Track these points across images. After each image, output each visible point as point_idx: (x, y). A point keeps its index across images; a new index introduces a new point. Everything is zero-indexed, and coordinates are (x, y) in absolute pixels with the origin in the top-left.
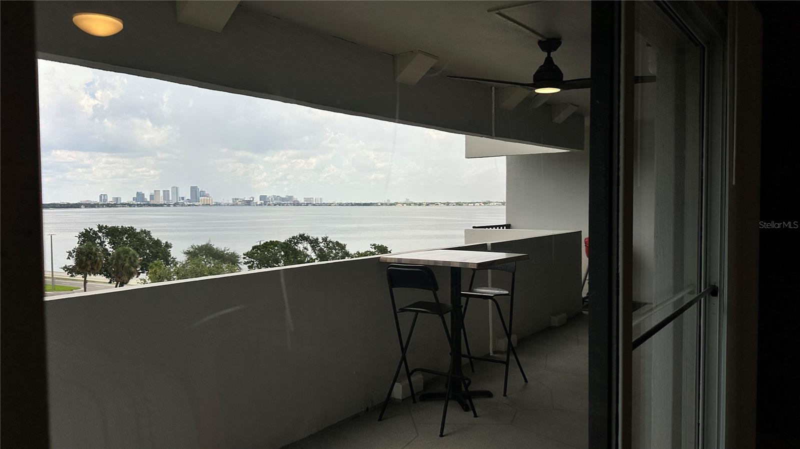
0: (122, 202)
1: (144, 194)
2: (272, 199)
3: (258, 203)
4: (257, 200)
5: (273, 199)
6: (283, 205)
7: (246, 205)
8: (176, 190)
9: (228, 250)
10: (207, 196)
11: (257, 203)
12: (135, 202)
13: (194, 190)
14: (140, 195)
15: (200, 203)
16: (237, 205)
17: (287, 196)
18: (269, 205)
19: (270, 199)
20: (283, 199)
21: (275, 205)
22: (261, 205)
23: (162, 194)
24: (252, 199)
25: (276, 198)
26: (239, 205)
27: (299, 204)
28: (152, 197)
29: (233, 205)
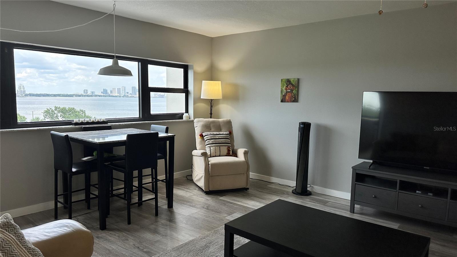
0: (96, 94)
1: (107, 90)
7: (161, 97)
8: (124, 88)
12: (102, 94)
23: (116, 90)
26: (158, 97)
28: (111, 92)
29: (154, 97)
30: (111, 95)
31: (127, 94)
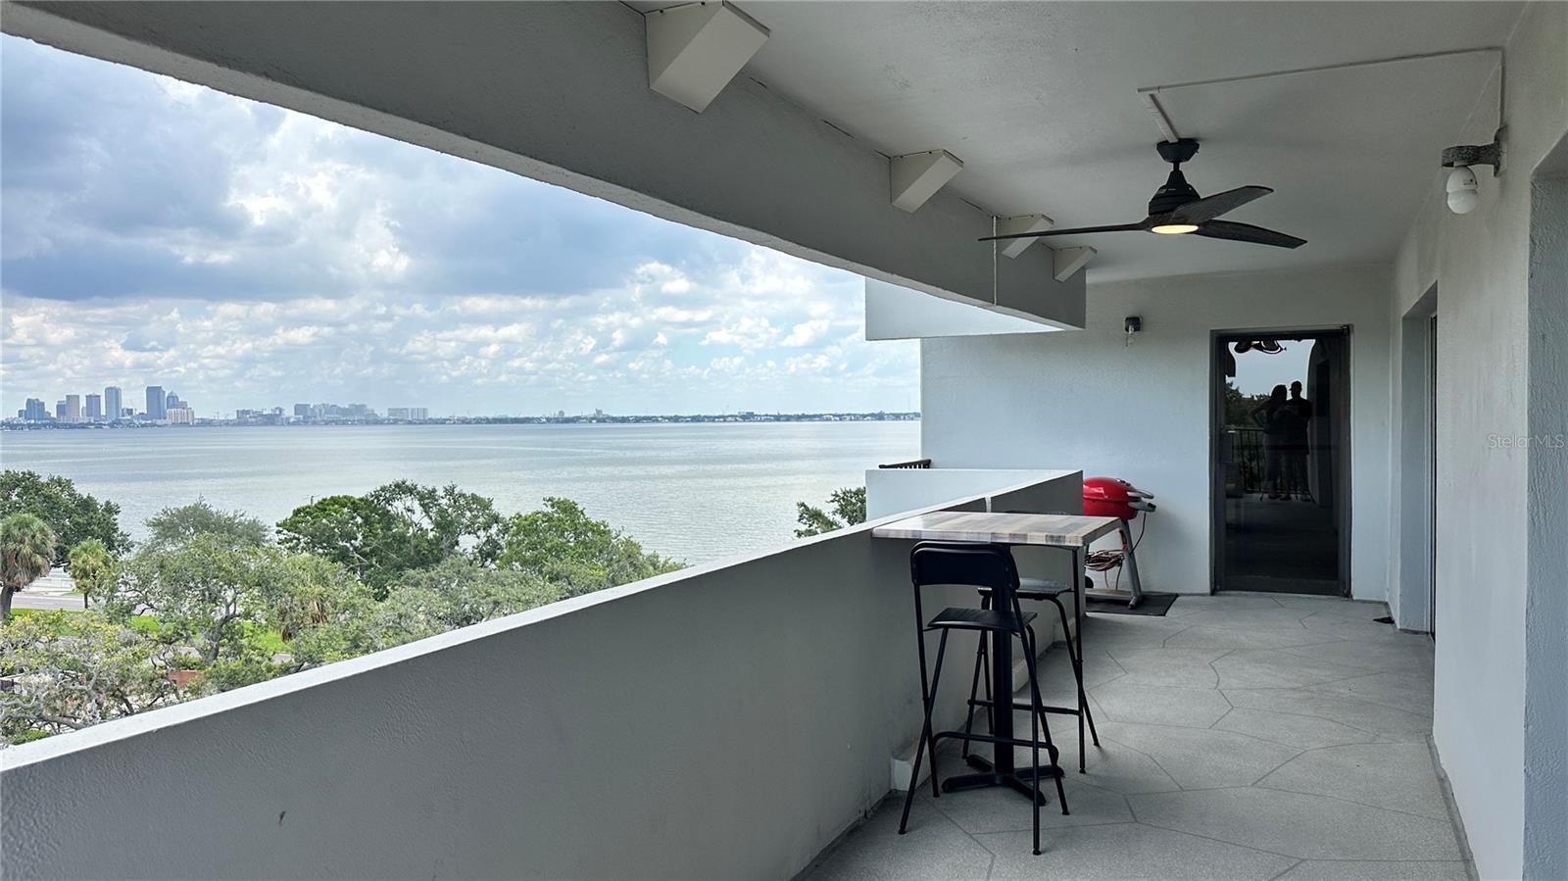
1: (43, 404)
2: (320, 410)
3: (292, 420)
4: (289, 412)
5: (323, 411)
6: (344, 423)
7: (266, 424)
8: (113, 394)
9: (242, 515)
10: (183, 405)
11: (288, 419)
12: (22, 421)
13: (154, 393)
14: (35, 407)
15: (168, 421)
16: (245, 424)
17: (352, 405)
18: (315, 423)
19: (317, 411)
20: (345, 412)
21: (327, 423)
22: (294, 424)
23: (83, 403)
24: (278, 412)
25: (330, 409)
26: (252, 424)
27: (378, 422)
28: (61, 408)
29: (238, 424)
30: (63, 420)
31: (127, 417)
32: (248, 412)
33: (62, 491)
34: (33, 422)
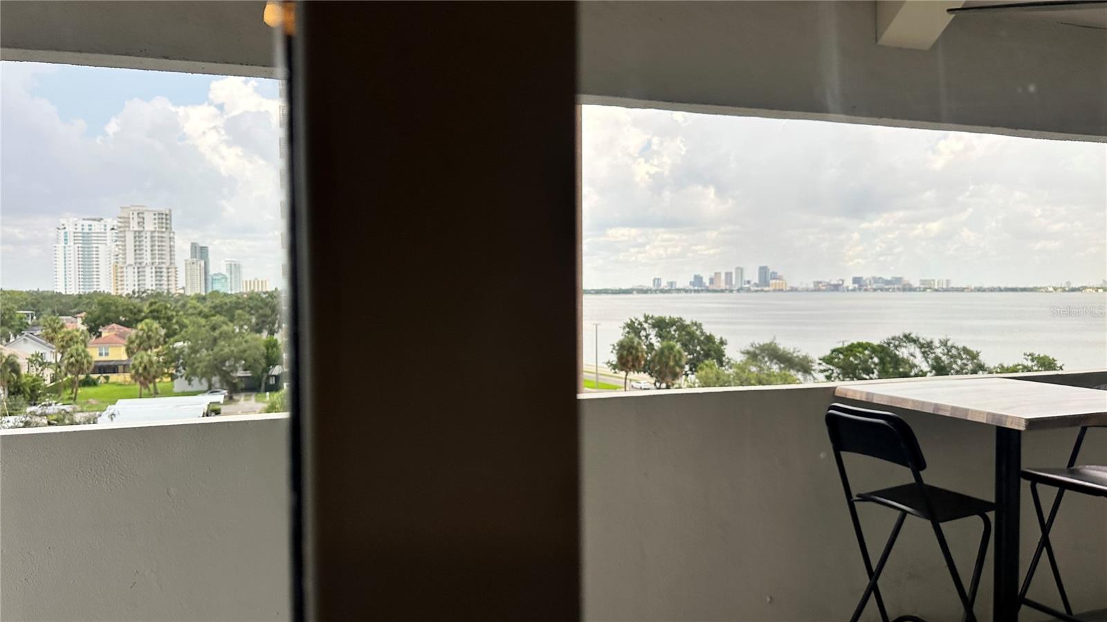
0: (677, 287)
1: (701, 278)
2: (870, 282)
3: (850, 288)
4: (849, 284)
5: (872, 282)
6: (887, 290)
7: (832, 291)
8: (740, 271)
9: (799, 351)
10: (780, 278)
11: (847, 287)
12: (692, 288)
13: (763, 271)
14: (698, 279)
15: (771, 288)
16: (819, 290)
17: (893, 278)
18: (866, 290)
19: (868, 282)
20: (887, 282)
21: (875, 290)
22: (854, 290)
23: (723, 277)
24: (841, 282)
25: (876, 280)
26: (824, 291)
27: (912, 289)
28: (712, 281)
29: (815, 291)
30: (711, 287)
31: (747, 286)
32: (821, 283)
33: (697, 330)
34: (696, 288)
